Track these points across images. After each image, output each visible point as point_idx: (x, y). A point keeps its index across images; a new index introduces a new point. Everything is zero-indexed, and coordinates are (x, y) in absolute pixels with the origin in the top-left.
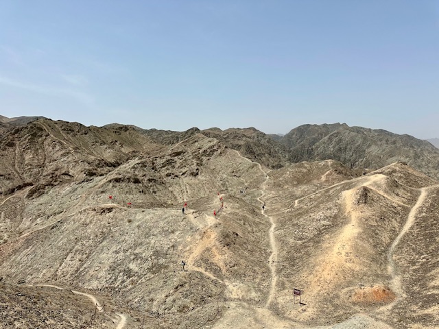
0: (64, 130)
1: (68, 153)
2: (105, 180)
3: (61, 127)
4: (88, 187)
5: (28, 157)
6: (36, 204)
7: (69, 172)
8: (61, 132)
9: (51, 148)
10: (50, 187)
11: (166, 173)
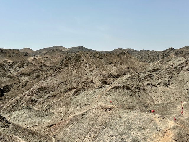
0: (91, 56)
1: (93, 70)
2: (110, 87)
3: (90, 55)
4: (102, 91)
5: (74, 72)
6: (76, 99)
7: (93, 81)
8: (90, 58)
9: (85, 67)
10: (83, 90)
11: (147, 83)
